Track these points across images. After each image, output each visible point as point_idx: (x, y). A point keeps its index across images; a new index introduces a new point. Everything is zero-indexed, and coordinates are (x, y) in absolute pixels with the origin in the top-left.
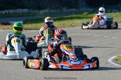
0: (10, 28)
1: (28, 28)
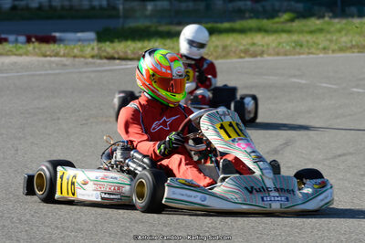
0: (62, 53)
1: (118, 53)
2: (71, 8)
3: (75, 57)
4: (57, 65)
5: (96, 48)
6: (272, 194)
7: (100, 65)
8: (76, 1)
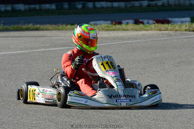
2: (180, 5)
3: (176, 31)
4: (166, 35)
5: (188, 25)
6: (122, 98)
7: (189, 35)
8: (182, 1)
